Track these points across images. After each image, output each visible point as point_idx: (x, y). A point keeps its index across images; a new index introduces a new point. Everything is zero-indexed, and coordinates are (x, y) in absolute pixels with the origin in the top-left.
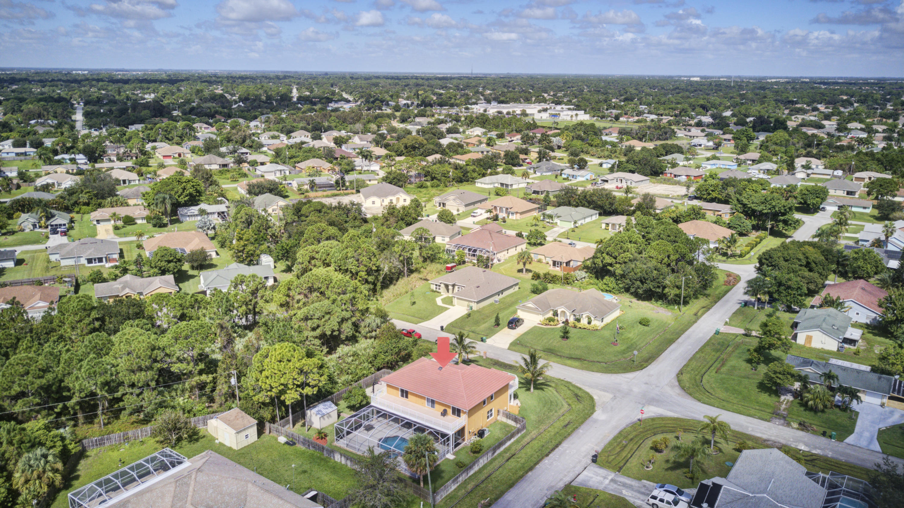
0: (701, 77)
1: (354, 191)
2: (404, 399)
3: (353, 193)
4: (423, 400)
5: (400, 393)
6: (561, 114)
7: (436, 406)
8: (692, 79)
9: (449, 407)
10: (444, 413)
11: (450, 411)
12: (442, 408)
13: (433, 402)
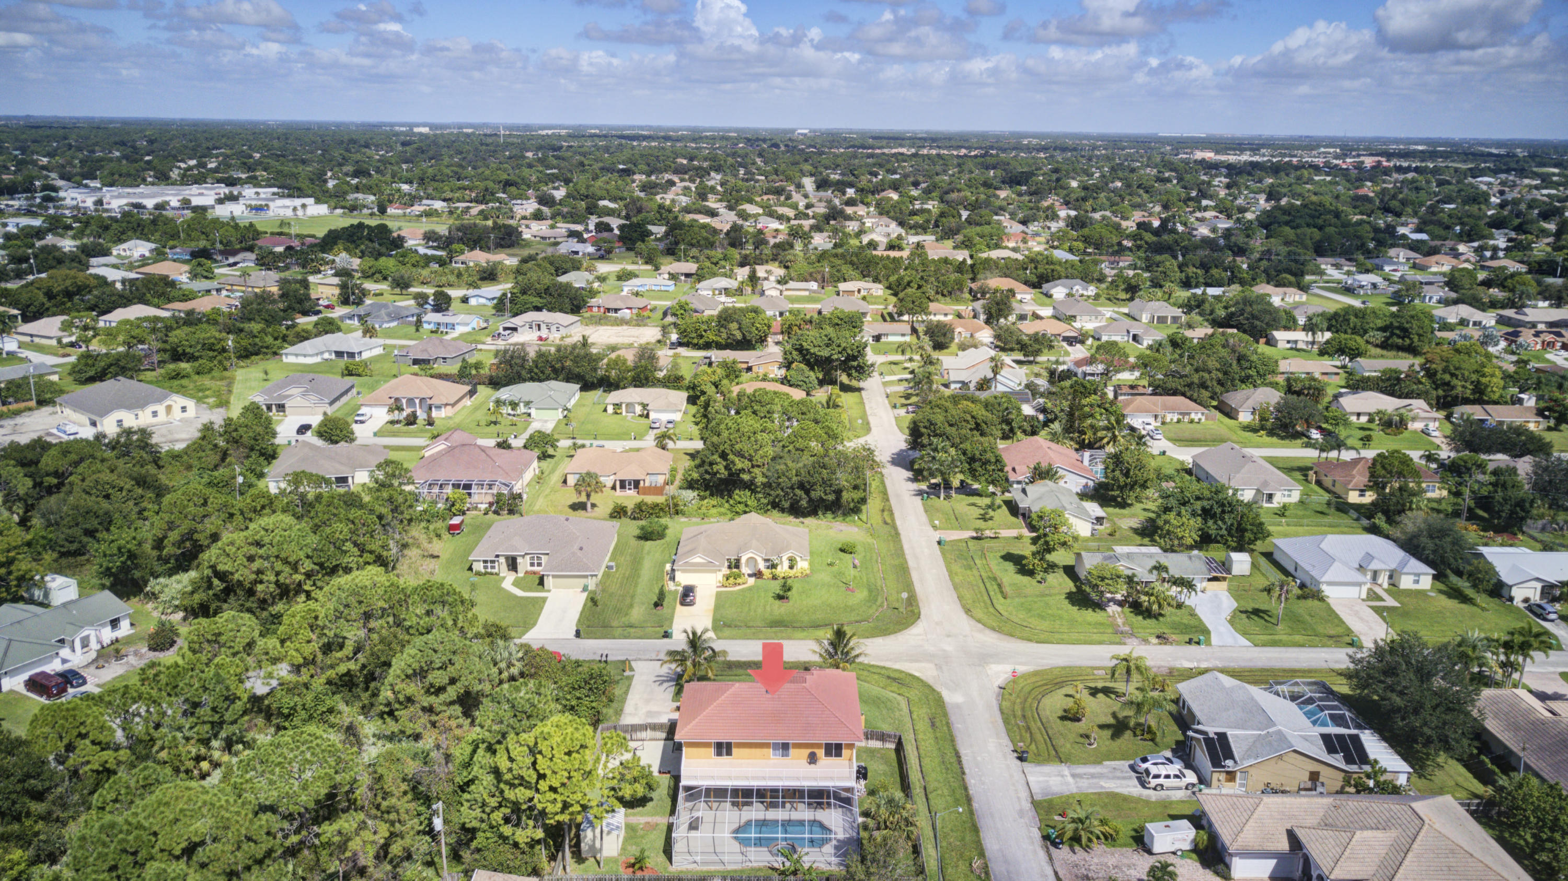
0: (432, 126)
1: (33, 403)
2: (725, 759)
3: (30, 409)
4: (765, 751)
5: (712, 750)
6: (271, 204)
7: (792, 751)
8: (416, 130)
9: (818, 746)
10: (813, 759)
11: (821, 753)
12: (807, 752)
13: (785, 747)
